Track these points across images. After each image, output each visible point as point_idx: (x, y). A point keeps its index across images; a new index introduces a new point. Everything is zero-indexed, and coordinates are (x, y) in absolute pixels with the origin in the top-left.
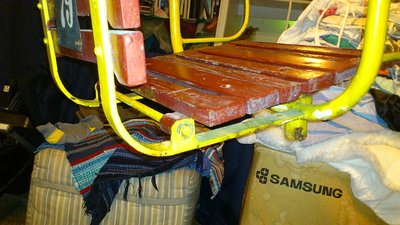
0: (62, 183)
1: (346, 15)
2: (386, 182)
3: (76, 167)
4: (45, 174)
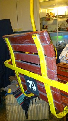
0: (14, 103)
3: (17, 98)
4: (9, 102)
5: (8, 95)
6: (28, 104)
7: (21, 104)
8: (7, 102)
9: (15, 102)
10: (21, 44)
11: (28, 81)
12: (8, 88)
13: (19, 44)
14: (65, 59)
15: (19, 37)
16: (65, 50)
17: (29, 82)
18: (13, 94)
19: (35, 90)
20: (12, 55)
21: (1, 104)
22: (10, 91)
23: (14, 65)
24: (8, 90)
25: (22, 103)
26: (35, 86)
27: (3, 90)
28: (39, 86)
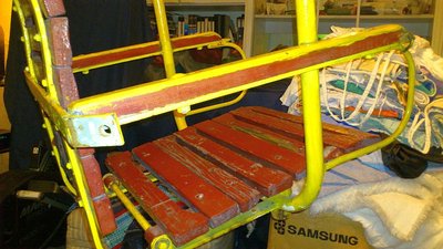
8: (70, 233)
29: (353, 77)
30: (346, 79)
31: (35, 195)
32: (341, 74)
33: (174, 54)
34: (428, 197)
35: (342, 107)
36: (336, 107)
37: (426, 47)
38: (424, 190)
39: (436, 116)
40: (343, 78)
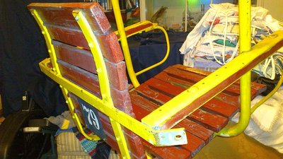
0: (77, 151)
1: (227, 24)
2: (261, 127)
3: (82, 141)
4: (65, 148)
5: (63, 134)
6: (106, 155)
7: (90, 154)
8: (59, 148)
9: (78, 149)
10: (62, 28)
11: (84, 108)
12: (61, 118)
13: (59, 27)
14: (193, 56)
15: (54, 11)
16: (194, 34)
17: (87, 110)
18: (74, 132)
19: (99, 129)
20: (51, 49)
21: (52, 152)
22: (66, 124)
23: (56, 71)
24: (61, 123)
25: (93, 151)
26: (96, 119)
27: (50, 123)
28: (104, 120)
29: (228, 37)
30: (224, 39)
31: (36, 129)
32: (220, 36)
33: (127, 39)
34: (277, 105)
35: (223, 56)
36: (219, 56)
37: (268, 14)
38: (274, 101)
39: (277, 57)
40: (222, 38)
